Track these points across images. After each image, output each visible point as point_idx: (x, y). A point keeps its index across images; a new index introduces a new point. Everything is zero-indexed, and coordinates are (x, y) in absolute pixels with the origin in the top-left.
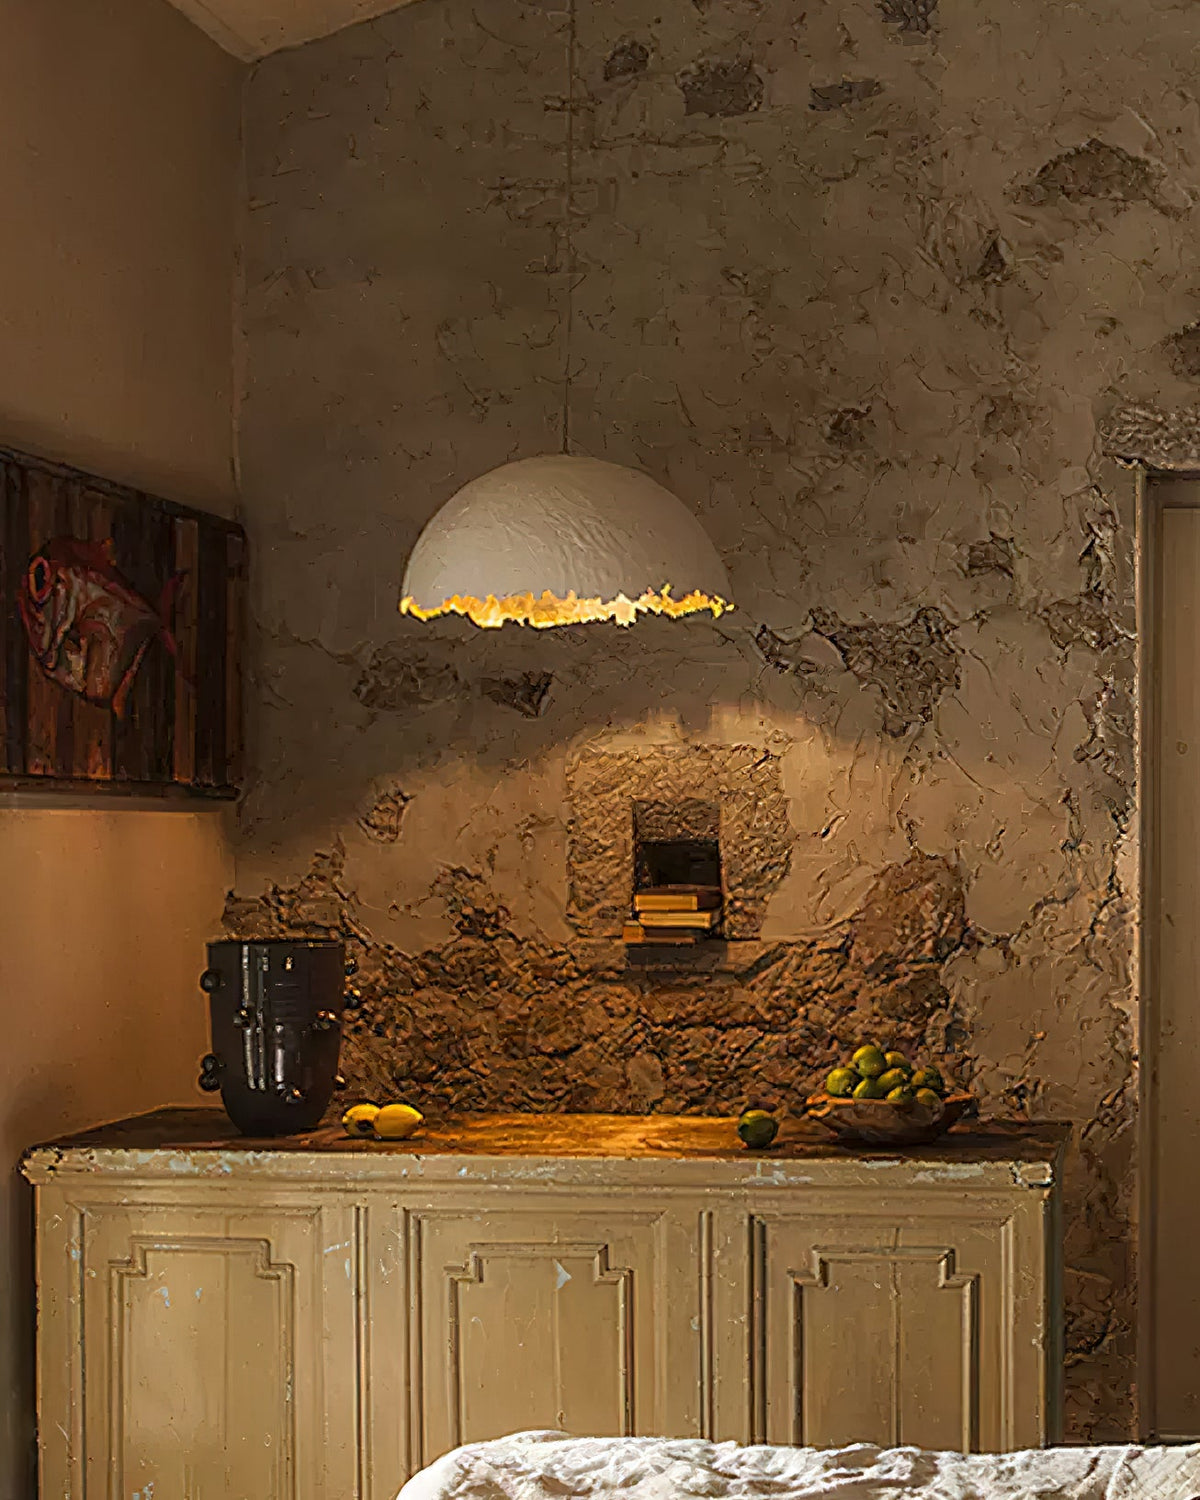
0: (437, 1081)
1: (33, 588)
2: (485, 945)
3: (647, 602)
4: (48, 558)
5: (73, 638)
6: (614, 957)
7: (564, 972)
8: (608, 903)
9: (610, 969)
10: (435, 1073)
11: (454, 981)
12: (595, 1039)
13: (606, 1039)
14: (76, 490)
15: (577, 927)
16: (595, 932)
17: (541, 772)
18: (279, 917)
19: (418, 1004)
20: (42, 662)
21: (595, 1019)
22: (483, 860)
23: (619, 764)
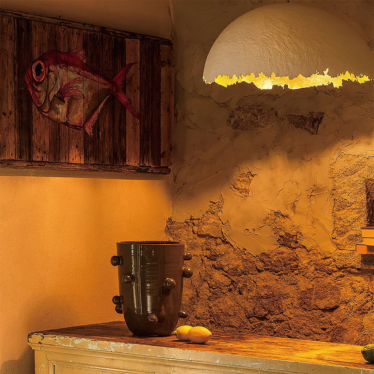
0: (268, 320)
1: (34, 75)
2: (291, 251)
3: (348, 76)
4: (43, 61)
5: (60, 97)
6: (355, 261)
7: (330, 268)
8: (352, 233)
9: (352, 267)
10: (266, 315)
11: (276, 269)
12: (347, 303)
13: (352, 304)
14: (61, 29)
15: (337, 245)
16: (347, 248)
17: (319, 164)
18: (193, 231)
19: (258, 279)
20: (40, 109)
21: (346, 293)
22: (289, 207)
23: (357, 160)
